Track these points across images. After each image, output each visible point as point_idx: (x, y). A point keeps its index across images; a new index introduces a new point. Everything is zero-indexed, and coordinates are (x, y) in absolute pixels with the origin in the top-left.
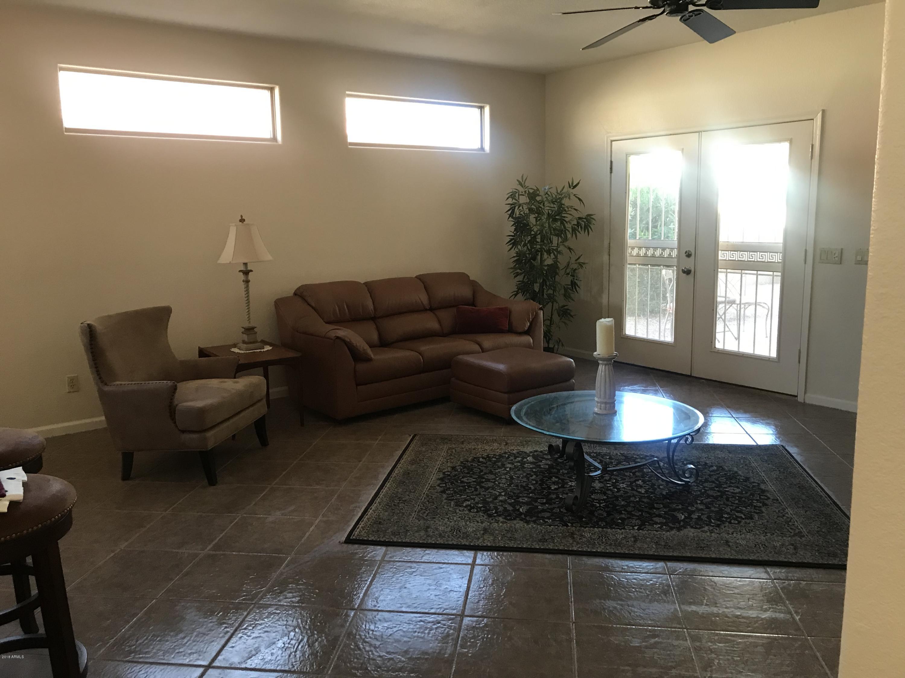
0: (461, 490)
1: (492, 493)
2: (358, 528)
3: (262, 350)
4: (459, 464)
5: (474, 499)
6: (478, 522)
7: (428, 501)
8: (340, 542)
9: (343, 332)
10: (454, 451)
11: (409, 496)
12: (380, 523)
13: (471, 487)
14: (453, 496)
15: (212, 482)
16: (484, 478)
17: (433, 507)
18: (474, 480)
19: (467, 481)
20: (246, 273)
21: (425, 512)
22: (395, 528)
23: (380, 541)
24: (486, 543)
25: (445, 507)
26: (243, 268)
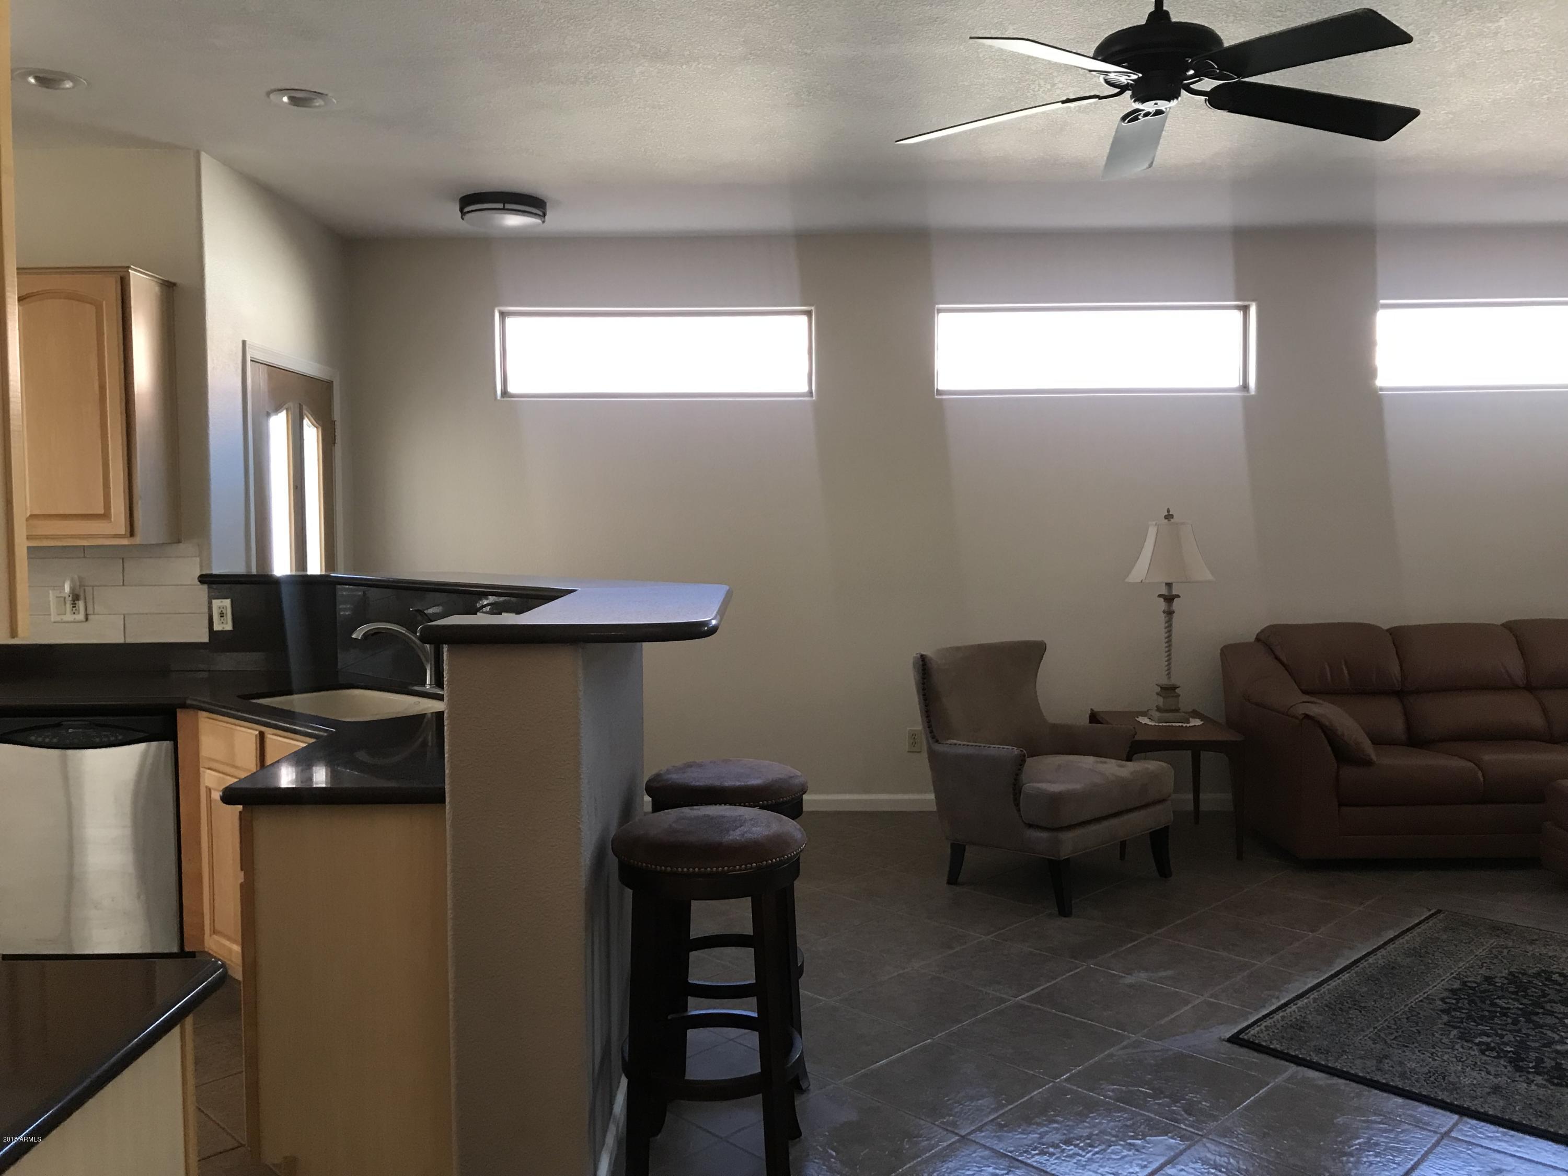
0: (1484, 1016)
1: (1546, 1034)
2: (1260, 1026)
3: (1184, 725)
4: (1504, 975)
5: (1502, 1036)
6: (1488, 1073)
7: (1407, 1019)
8: (1220, 1038)
9: (1323, 710)
10: (1505, 951)
11: (1375, 1001)
12: (1301, 1029)
13: (1508, 1017)
14: (1462, 1023)
15: (1064, 911)
16: (1543, 1008)
17: (1414, 1029)
18: (1521, 1006)
19: (1504, 1005)
20: (1169, 599)
21: (1392, 1034)
22: (1325, 1043)
23: (1288, 1054)
24: (1487, 1109)
25: (1437, 1035)
26: (1164, 591)
